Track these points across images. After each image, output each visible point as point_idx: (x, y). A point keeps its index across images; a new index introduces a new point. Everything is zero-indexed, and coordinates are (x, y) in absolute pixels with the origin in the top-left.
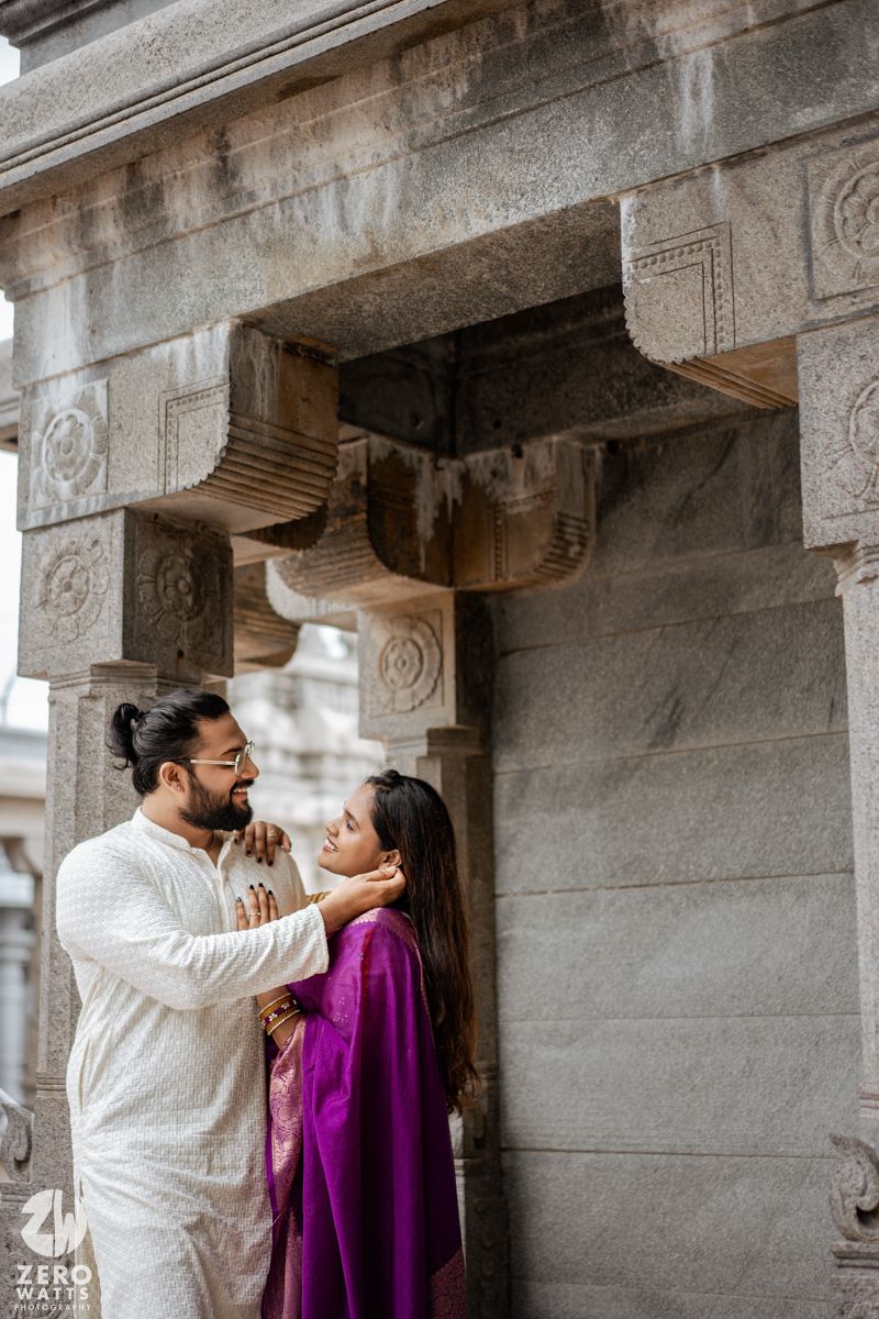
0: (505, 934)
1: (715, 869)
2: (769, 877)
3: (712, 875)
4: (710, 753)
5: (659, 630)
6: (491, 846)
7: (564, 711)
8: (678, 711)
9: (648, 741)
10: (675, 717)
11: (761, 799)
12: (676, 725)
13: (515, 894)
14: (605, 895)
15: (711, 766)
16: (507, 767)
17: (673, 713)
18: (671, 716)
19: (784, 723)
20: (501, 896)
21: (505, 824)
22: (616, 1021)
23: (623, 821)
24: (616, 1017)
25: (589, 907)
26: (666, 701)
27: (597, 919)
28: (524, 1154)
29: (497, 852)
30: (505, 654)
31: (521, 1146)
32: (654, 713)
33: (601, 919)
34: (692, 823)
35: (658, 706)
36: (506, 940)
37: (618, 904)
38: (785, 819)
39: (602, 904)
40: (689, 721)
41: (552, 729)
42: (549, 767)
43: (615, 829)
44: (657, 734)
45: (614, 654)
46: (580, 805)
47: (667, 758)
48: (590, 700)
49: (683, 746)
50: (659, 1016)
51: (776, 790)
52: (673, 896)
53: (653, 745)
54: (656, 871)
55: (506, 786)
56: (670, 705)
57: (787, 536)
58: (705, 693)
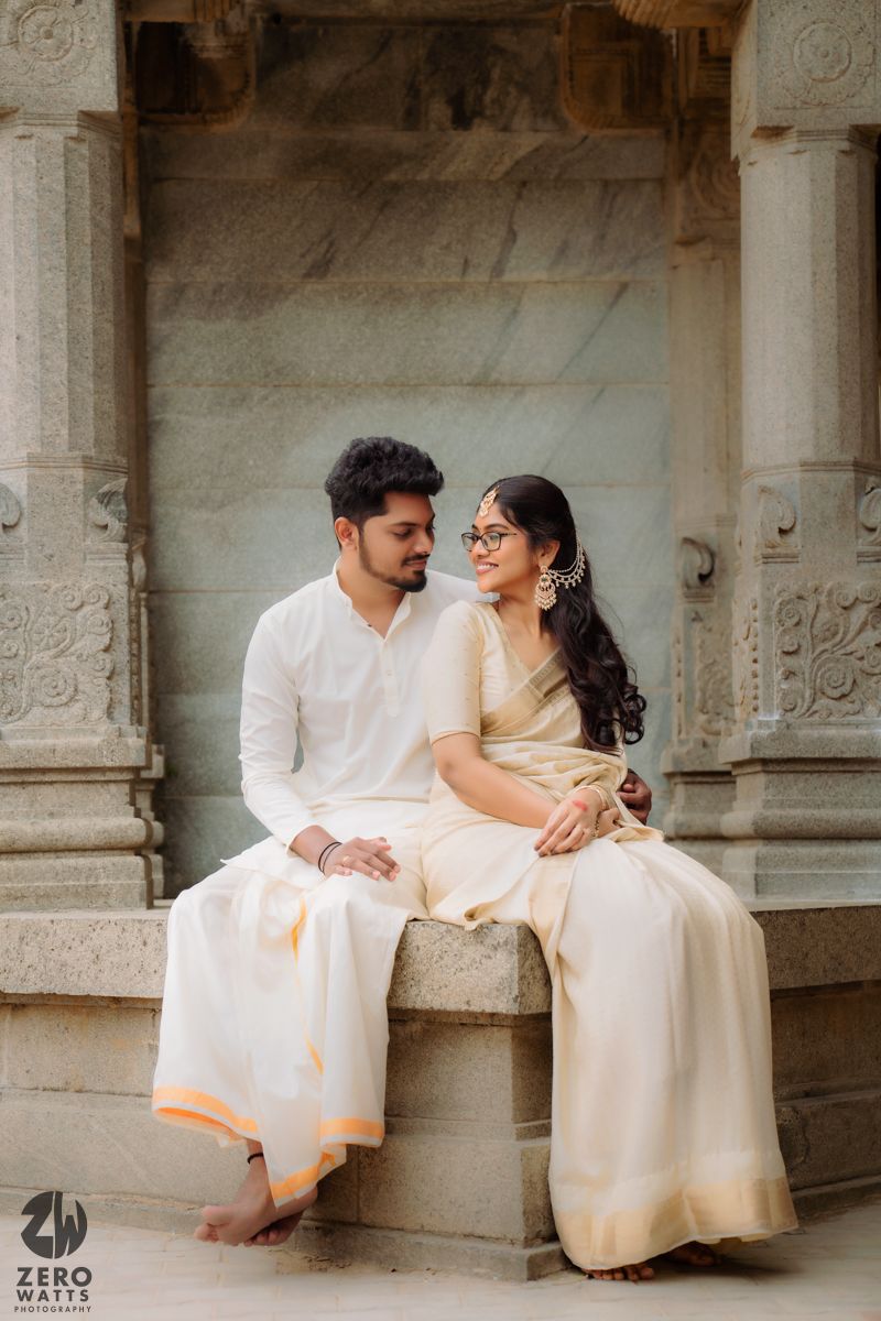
0: (157, 417)
1: (361, 377)
2: (408, 385)
3: (358, 382)
4: (360, 287)
5: (316, 183)
6: (145, 343)
7: (221, 237)
8: (332, 250)
9: (304, 271)
10: (329, 255)
11: (405, 326)
12: (330, 261)
13: (168, 385)
14: (259, 392)
15: (361, 297)
16: (161, 280)
17: (328, 251)
18: (325, 255)
19: (425, 271)
20: (153, 386)
21: (159, 327)
22: (266, 490)
23: (278, 334)
24: (266, 487)
25: (243, 400)
26: (321, 242)
27: (250, 410)
28: (173, 595)
29: (148, 349)
30: (159, 180)
31: (171, 588)
32: (309, 251)
33: (255, 410)
34: (341, 341)
35: (313, 244)
36: (159, 423)
37: (271, 399)
38: (423, 343)
39: (256, 398)
40: (341, 259)
41: (207, 252)
42: (205, 283)
43: (270, 339)
44: (313, 267)
45: (272, 197)
46: (236, 317)
47: (320, 287)
48: (248, 231)
49: (335, 279)
50: (307, 487)
51: (417, 321)
52: (323, 395)
53: (308, 275)
54: (309, 375)
55: (159, 294)
56: (325, 245)
57: (433, 126)
58: (357, 239)
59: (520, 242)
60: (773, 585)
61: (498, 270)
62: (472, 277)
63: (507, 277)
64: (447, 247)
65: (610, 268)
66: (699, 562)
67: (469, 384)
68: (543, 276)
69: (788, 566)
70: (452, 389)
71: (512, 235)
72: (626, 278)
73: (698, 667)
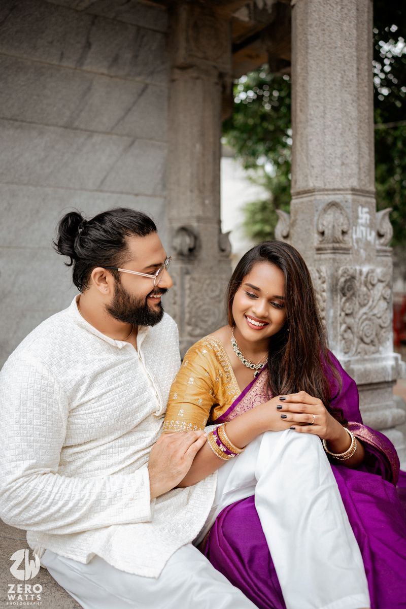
59: (93, 49)
60: (339, 267)
61: (80, 62)
62: (65, 63)
63: (85, 68)
64: (52, 42)
65: (140, 74)
66: (188, 241)
67: (61, 126)
68: (105, 71)
69: (346, 256)
70: (52, 128)
71: (88, 45)
72: (148, 81)
73: (187, 301)
